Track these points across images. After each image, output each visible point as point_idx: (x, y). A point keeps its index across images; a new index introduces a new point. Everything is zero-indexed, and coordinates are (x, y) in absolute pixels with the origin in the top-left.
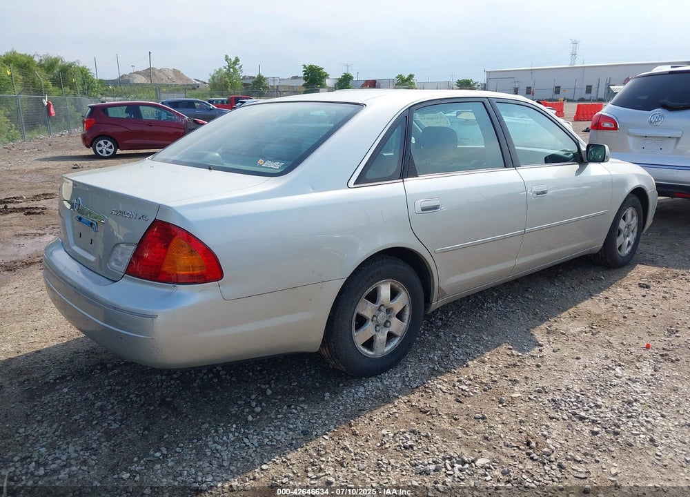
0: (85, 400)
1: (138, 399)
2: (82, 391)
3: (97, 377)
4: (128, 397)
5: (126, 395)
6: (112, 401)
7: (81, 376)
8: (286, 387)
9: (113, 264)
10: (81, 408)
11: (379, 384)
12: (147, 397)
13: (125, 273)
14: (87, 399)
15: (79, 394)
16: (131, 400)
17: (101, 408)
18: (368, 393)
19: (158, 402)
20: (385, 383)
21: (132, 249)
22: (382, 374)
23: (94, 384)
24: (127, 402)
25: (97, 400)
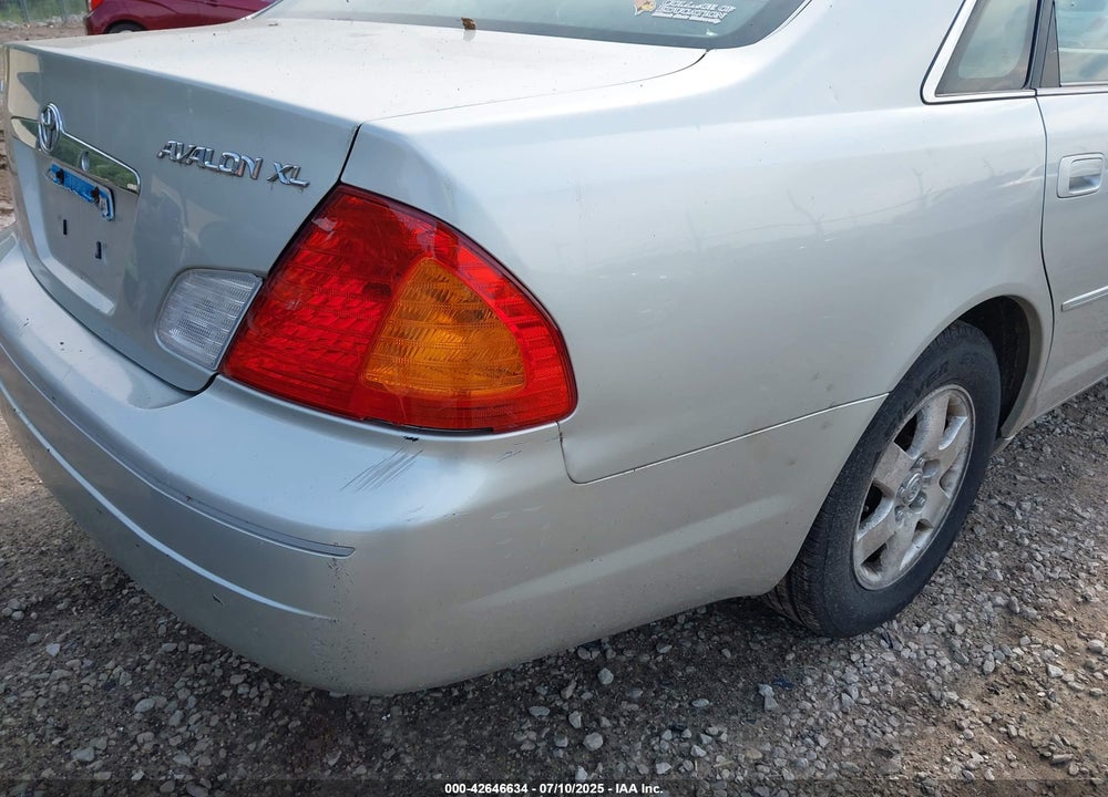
0: (107, 687)
1: (254, 690)
2: (99, 654)
3: (135, 606)
4: (225, 678)
5: (219, 673)
6: (182, 695)
7: (96, 600)
8: (645, 658)
9: (176, 335)
10: (98, 716)
11: (890, 657)
12: (278, 686)
13: (220, 371)
14: (112, 683)
15: (88, 663)
16: (235, 695)
17: (154, 721)
18: (874, 689)
19: (309, 702)
20: (906, 653)
21: (248, 289)
22: (885, 625)
23: (131, 628)
24: (224, 698)
25: (140, 688)
